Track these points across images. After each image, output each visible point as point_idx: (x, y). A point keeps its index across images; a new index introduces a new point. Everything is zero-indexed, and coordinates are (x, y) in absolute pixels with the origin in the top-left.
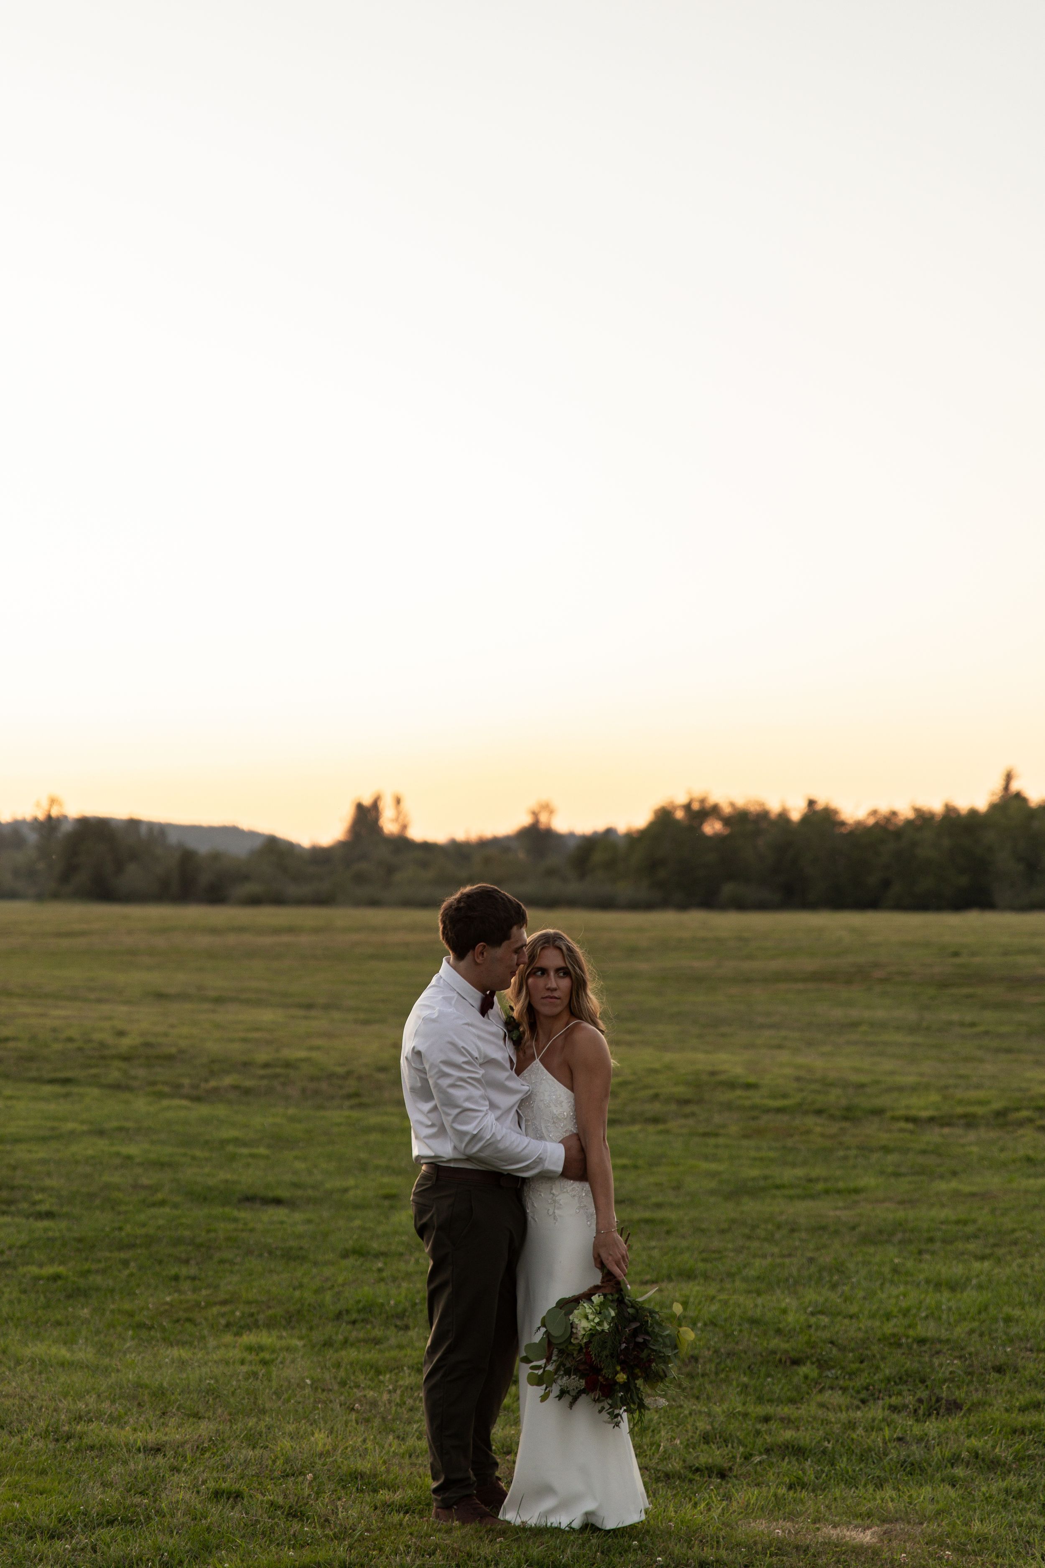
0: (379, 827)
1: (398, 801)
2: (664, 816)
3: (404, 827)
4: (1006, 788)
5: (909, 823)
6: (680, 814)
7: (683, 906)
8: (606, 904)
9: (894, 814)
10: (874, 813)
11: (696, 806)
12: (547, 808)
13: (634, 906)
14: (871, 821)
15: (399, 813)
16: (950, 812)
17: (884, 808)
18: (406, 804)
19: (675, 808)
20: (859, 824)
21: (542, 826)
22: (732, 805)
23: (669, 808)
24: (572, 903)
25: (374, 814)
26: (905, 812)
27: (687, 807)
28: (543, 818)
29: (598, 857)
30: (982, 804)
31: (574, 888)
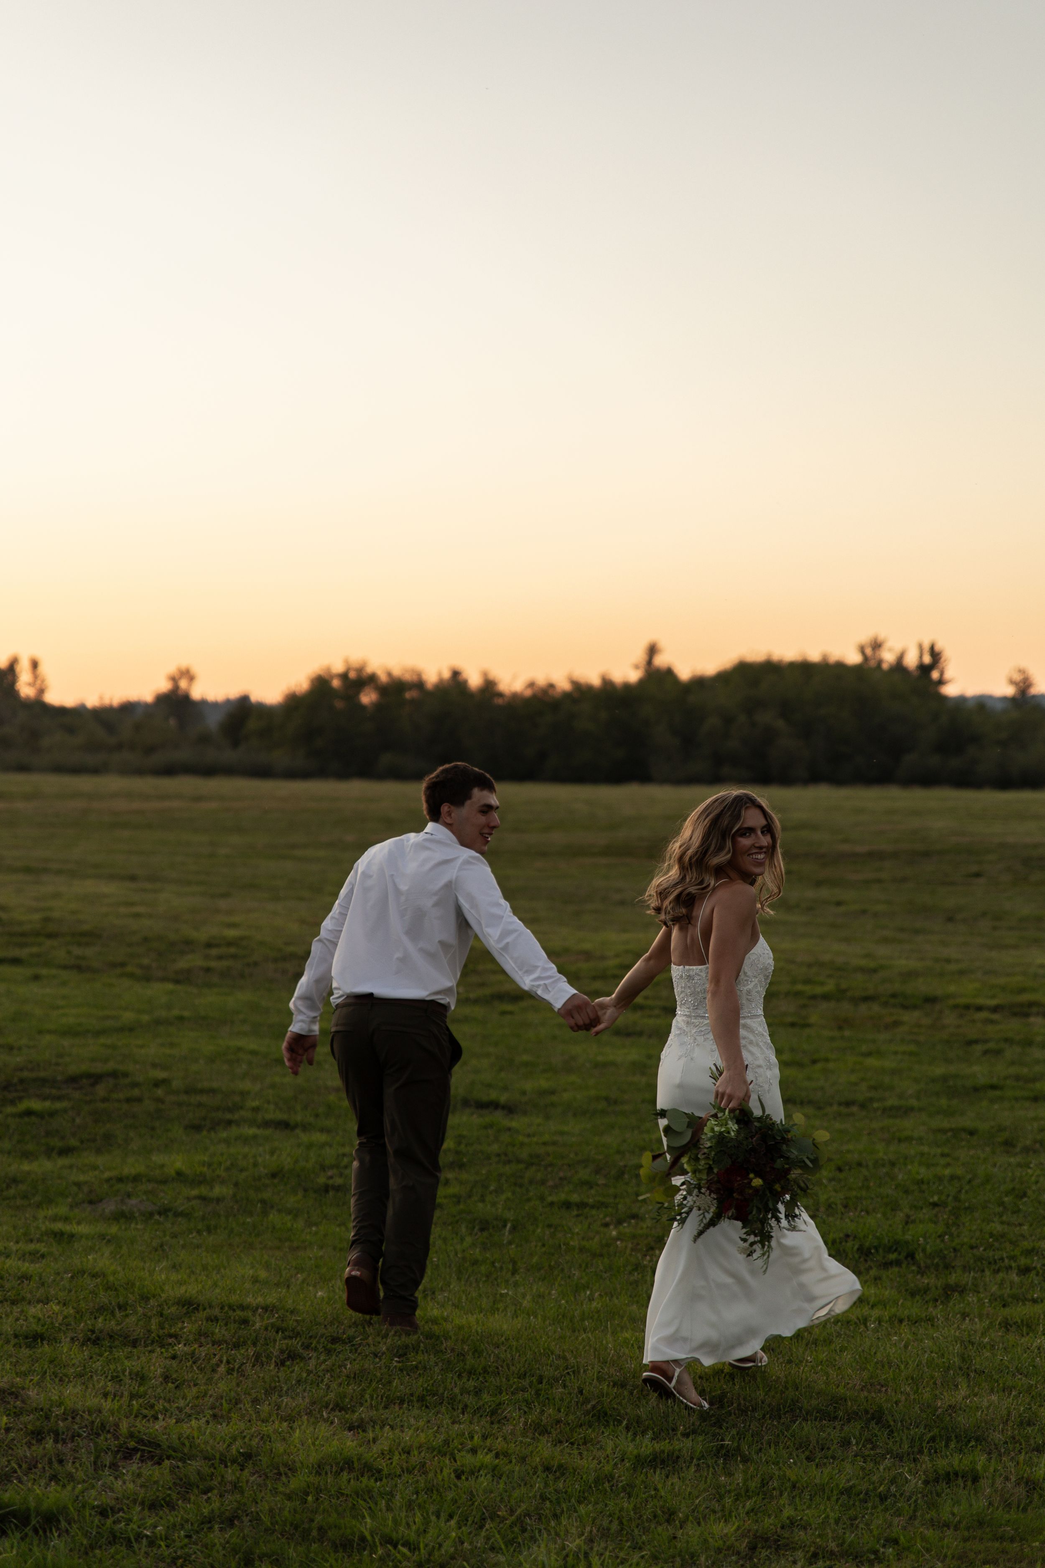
0: (15, 691)
1: (35, 665)
2: (321, 684)
3: (41, 691)
4: (650, 662)
5: (567, 695)
6: (336, 683)
7: (344, 775)
8: (263, 772)
9: (551, 686)
10: (531, 685)
11: (352, 675)
12: (188, 675)
13: (291, 774)
14: (528, 693)
15: (36, 676)
16: (607, 684)
17: (541, 680)
18: (43, 669)
19: (332, 676)
20: (515, 696)
21: (180, 693)
22: (389, 674)
23: (327, 677)
24: (229, 771)
25: (10, 677)
26: (563, 685)
27: (344, 676)
28: (183, 684)
29: (252, 725)
30: (633, 676)
31: (229, 756)
